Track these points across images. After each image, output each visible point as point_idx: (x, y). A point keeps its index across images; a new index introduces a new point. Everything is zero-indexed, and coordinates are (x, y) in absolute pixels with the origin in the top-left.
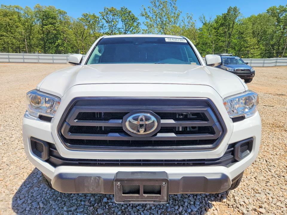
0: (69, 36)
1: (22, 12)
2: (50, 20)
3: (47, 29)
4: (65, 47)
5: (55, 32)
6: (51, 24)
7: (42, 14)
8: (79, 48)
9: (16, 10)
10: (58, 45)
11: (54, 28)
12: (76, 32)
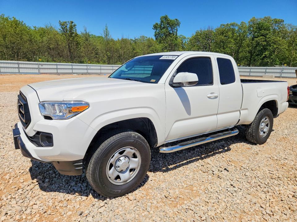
0: (279, 47)
1: (237, 28)
2: (263, 32)
3: (257, 41)
4: (272, 59)
5: (265, 43)
6: (263, 36)
7: (255, 26)
8: (292, 59)
9: (232, 27)
10: (265, 57)
11: (265, 39)
12: (292, 41)
